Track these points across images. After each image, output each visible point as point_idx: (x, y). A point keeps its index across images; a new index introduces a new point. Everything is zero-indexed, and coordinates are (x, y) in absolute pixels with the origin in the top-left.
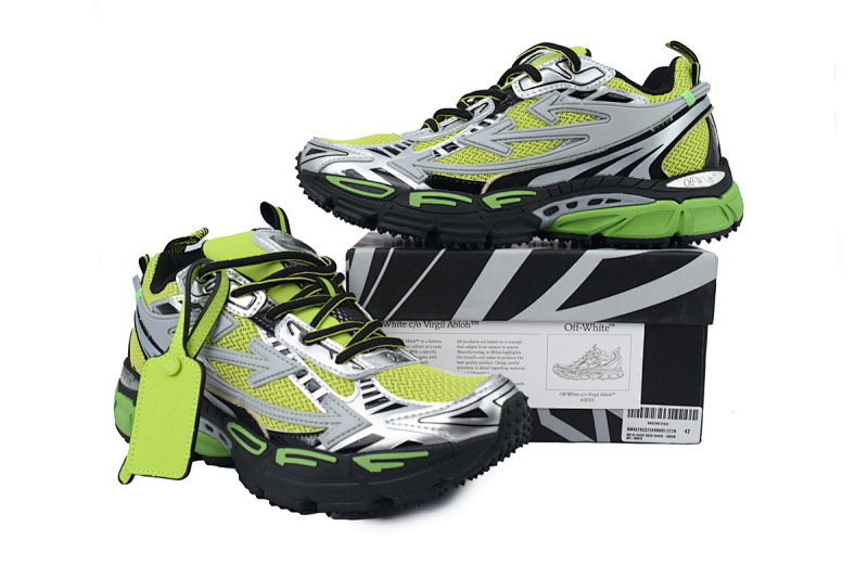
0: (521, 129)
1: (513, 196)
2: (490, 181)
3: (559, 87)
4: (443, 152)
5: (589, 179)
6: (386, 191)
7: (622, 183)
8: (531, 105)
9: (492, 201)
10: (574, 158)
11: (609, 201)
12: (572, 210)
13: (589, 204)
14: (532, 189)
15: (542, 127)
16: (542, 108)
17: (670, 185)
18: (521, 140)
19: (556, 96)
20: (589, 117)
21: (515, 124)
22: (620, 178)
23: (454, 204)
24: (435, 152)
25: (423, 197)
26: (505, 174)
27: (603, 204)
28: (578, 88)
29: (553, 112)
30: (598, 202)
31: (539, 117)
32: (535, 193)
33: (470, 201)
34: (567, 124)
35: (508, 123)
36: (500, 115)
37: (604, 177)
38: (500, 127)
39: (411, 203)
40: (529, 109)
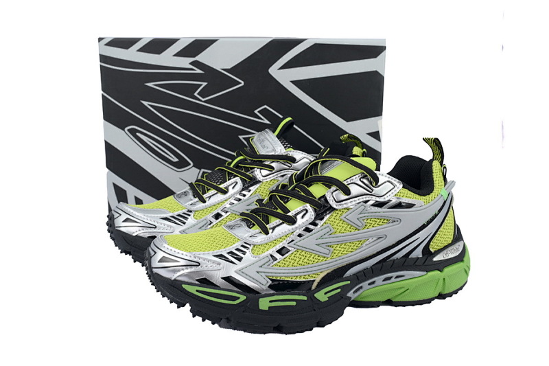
0: (338, 234)
1: (335, 288)
2: (318, 279)
3: (364, 199)
4: (278, 256)
5: (384, 264)
6: (239, 298)
7: (406, 264)
8: (344, 215)
9: (322, 296)
10: (375, 252)
11: (397, 277)
12: (372, 286)
13: (384, 280)
14: (347, 279)
15: (353, 232)
16: (353, 217)
17: (435, 259)
18: (338, 243)
19: (363, 207)
20: (385, 221)
21: (333, 230)
22: (404, 259)
23: (294, 303)
24: (271, 256)
25: (271, 301)
26: (329, 271)
27: (393, 280)
28: (378, 199)
29: (361, 220)
30: (389, 278)
31: (350, 224)
32: (349, 282)
33: (305, 298)
34: (371, 228)
35: (328, 229)
36: (320, 223)
37: (394, 260)
38: (322, 233)
39: (261, 307)
40: (342, 217)
